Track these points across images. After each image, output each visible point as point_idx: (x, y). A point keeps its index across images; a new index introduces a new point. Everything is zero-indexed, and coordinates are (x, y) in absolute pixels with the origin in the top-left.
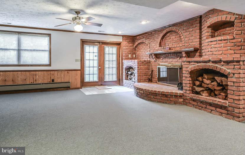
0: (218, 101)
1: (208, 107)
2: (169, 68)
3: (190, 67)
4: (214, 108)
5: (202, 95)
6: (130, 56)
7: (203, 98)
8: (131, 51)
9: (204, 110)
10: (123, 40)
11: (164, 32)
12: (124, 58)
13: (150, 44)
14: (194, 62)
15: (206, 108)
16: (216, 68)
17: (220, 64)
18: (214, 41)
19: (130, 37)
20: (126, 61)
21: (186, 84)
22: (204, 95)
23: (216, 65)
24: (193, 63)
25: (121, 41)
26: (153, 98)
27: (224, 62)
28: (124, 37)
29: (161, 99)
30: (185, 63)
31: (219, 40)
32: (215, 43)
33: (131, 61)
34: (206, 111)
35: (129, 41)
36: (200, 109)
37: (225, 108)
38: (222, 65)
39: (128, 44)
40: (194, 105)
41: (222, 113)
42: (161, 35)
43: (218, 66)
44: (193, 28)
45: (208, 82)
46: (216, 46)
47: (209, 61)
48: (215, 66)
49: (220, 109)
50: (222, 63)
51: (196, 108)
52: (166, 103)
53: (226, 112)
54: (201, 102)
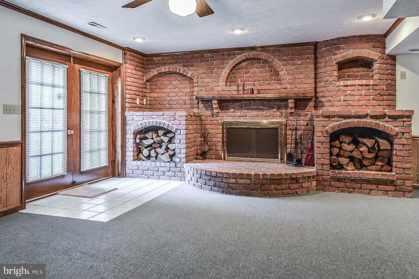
0: (382, 174)
1: (364, 186)
2: (254, 128)
3: (331, 125)
4: (374, 187)
5: (347, 170)
6: (138, 101)
7: (357, 173)
8: (141, 90)
9: (358, 193)
10: (124, 58)
11: (239, 58)
12: (127, 105)
13: (198, 78)
14: (338, 117)
15: (361, 188)
16: (378, 125)
17: (384, 120)
18: (351, 86)
19: (139, 56)
20: (131, 113)
21: (322, 154)
22: (349, 168)
23: (377, 121)
24: (336, 119)
25: (121, 62)
26: (276, 189)
27: (390, 117)
28: (128, 53)
29: (290, 189)
30: (321, 118)
31: (359, 85)
32: (352, 88)
33: (141, 113)
34: (361, 193)
35: (136, 64)
36: (350, 192)
37: (391, 183)
38: (387, 122)
39: (134, 72)
40: (338, 187)
41: (387, 191)
42: (231, 63)
43: (381, 123)
44: (302, 60)
45: (351, 147)
46: (354, 93)
47: (366, 116)
48: (376, 124)
49: (385, 185)
50: (387, 119)
51: (342, 191)
52: (297, 194)
53: (393, 188)
54: (353, 181)
